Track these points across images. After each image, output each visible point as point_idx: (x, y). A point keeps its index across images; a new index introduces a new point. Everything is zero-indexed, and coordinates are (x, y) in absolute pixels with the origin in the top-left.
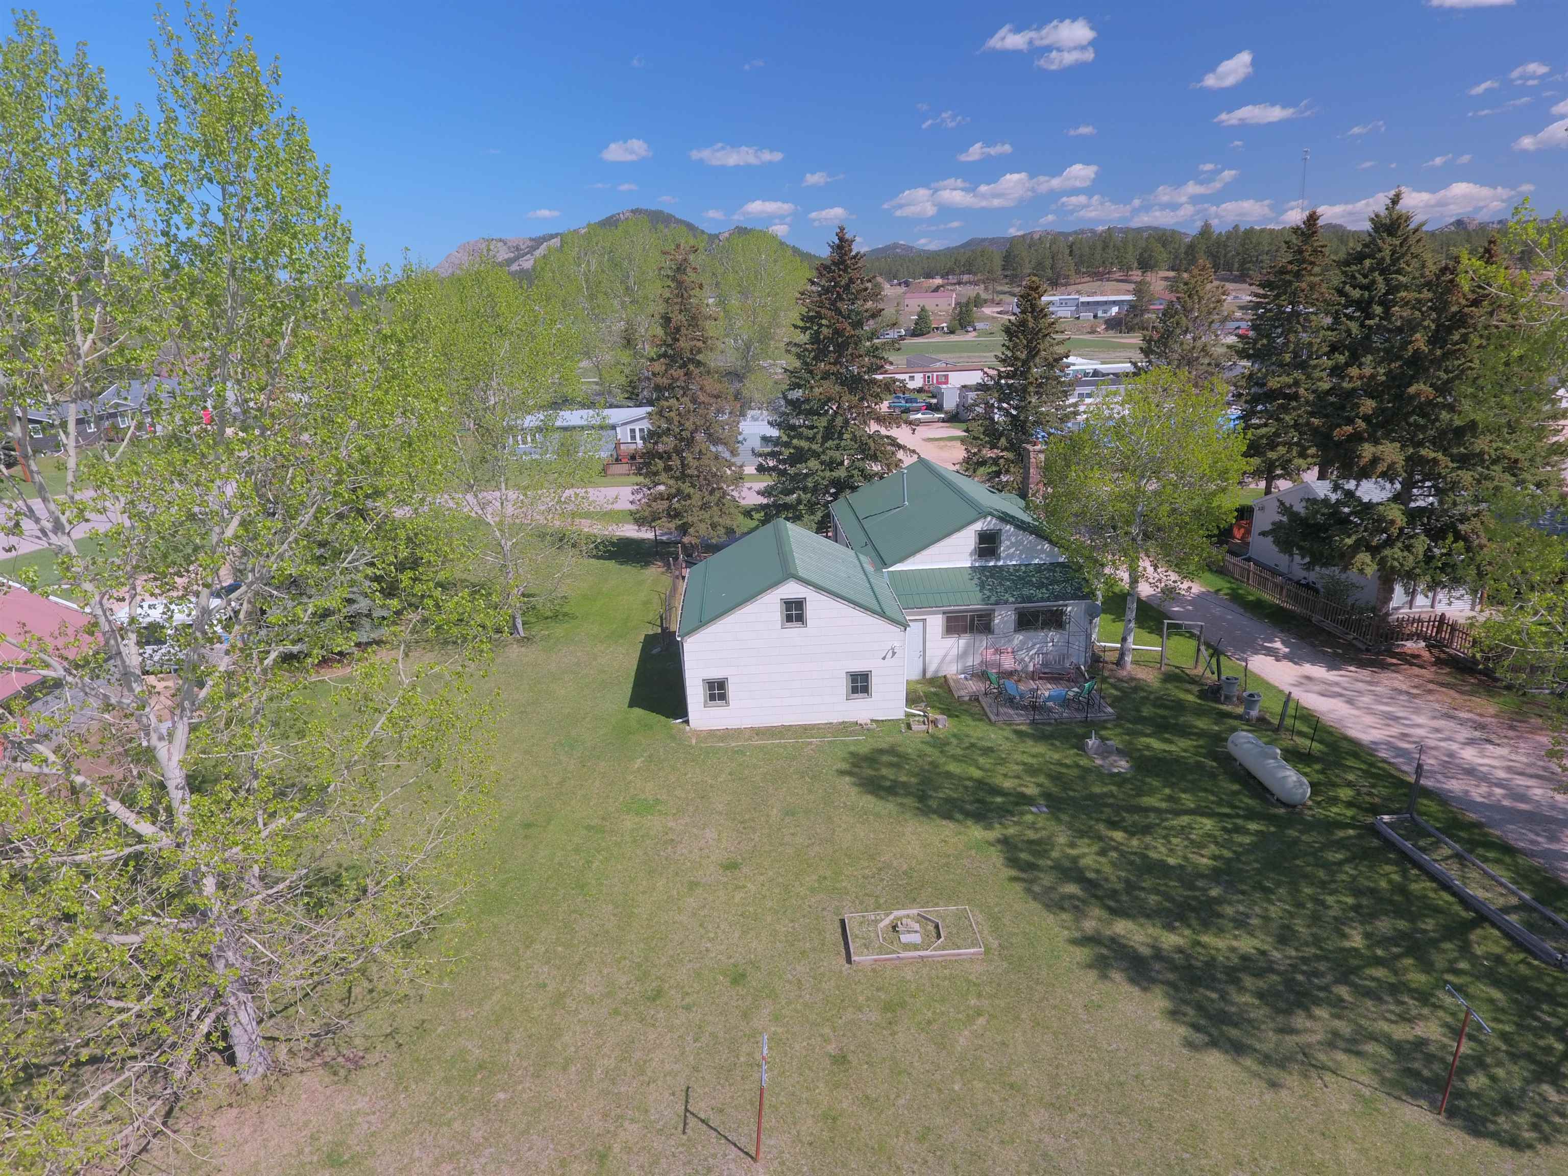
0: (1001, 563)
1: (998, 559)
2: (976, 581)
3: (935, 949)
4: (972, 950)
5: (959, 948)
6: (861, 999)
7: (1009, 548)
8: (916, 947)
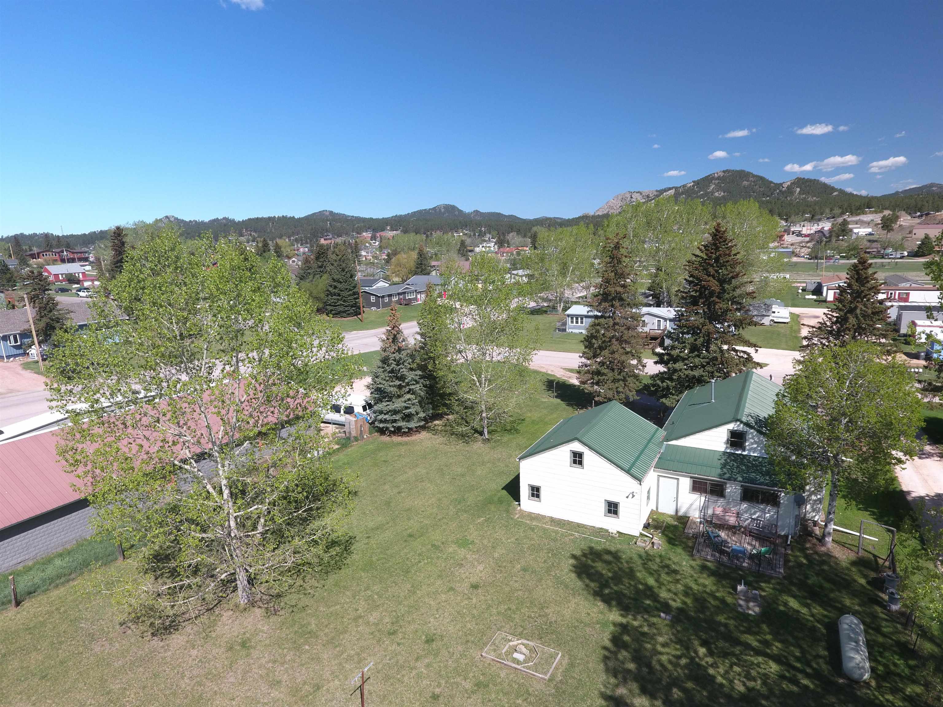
0: (745, 453)
1: (744, 450)
2: (723, 461)
3: (524, 667)
4: (541, 676)
5: (536, 672)
6: (471, 675)
7: (752, 444)
8: (518, 662)
